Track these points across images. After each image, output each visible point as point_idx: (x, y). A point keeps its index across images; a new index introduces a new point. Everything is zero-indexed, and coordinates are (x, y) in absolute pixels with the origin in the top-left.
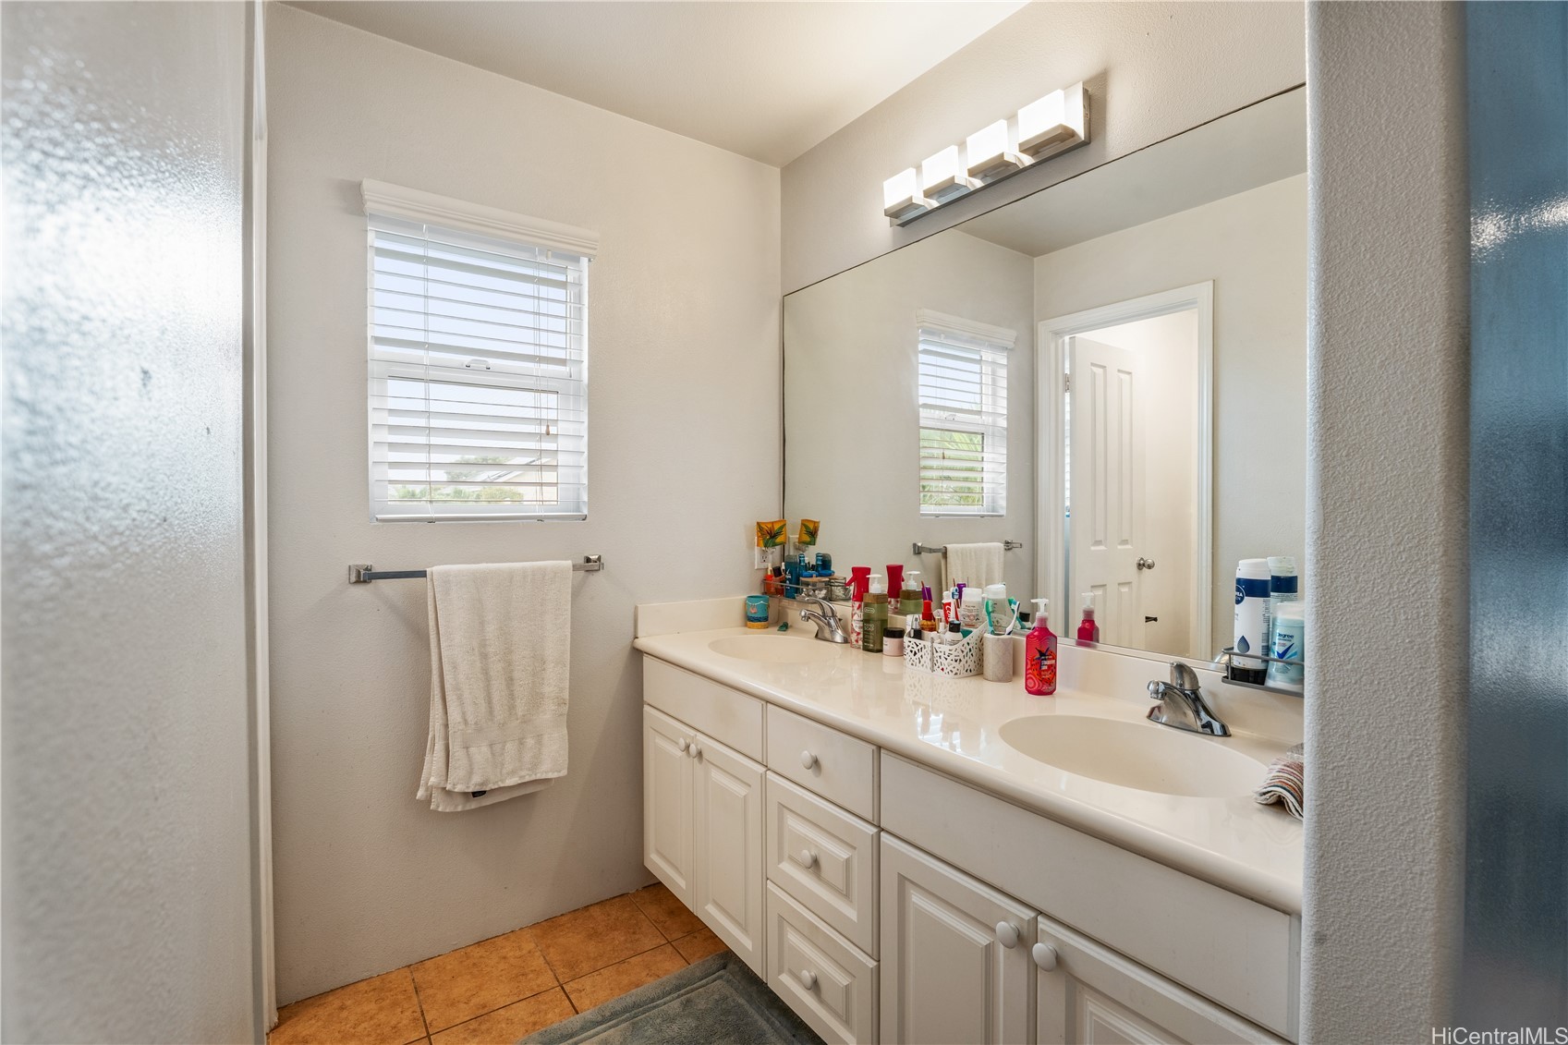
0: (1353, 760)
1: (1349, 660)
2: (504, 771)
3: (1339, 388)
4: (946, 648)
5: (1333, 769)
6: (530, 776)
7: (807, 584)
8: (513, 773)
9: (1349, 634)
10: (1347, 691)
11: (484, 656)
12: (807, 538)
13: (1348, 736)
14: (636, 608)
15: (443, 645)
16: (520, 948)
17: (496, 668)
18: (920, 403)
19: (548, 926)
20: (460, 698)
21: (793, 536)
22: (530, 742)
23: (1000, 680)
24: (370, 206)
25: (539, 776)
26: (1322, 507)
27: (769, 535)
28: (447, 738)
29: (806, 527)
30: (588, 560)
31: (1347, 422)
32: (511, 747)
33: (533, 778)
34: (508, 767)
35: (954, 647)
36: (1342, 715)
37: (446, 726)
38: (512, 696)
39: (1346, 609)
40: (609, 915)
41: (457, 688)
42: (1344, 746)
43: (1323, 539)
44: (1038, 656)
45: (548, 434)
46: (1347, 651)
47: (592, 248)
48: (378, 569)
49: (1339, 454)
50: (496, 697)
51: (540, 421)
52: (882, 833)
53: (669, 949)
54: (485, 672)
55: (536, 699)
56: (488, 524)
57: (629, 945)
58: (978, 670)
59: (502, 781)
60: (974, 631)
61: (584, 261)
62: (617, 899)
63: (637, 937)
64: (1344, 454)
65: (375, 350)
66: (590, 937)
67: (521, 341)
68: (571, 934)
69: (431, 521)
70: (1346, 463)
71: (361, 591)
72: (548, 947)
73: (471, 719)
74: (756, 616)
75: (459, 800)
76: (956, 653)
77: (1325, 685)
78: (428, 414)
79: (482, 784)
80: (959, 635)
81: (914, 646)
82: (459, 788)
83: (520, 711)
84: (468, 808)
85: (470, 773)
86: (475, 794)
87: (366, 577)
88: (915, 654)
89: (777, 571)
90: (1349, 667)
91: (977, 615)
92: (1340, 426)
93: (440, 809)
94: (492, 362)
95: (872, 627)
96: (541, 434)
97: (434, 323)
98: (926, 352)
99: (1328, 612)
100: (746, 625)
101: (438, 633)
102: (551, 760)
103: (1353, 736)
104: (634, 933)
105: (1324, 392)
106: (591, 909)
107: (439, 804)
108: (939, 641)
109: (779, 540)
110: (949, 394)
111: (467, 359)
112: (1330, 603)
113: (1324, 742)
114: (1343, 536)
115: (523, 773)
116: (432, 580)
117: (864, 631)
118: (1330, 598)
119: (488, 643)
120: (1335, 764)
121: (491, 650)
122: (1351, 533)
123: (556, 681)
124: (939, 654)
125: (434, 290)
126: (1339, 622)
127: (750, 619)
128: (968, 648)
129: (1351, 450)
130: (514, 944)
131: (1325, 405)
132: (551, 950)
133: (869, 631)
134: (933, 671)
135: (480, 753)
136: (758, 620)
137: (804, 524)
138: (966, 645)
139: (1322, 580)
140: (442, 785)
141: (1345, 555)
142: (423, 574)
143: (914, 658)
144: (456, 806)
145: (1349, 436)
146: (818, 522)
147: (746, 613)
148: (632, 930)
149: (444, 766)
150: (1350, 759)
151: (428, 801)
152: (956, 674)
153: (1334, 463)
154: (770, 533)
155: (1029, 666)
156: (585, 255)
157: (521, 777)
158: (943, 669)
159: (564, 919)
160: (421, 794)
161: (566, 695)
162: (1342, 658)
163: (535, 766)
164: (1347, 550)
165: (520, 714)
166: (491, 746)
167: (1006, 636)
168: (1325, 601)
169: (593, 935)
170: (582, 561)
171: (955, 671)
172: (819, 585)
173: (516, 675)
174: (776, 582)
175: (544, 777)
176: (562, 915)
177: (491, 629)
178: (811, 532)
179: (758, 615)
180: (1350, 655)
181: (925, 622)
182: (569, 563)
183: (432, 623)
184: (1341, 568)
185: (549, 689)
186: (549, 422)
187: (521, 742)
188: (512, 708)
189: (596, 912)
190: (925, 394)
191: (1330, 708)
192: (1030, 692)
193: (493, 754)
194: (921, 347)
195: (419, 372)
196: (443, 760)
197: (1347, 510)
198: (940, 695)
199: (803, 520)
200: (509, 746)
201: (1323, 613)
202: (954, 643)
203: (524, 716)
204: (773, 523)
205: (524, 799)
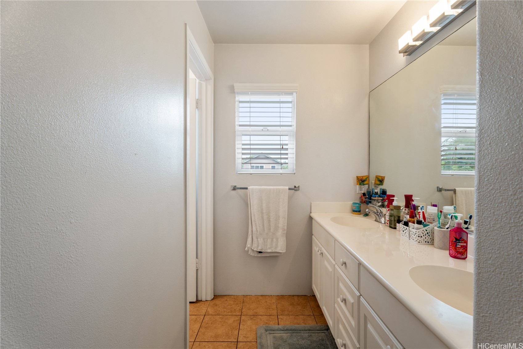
0: (491, 315)
1: (490, 258)
2: (267, 247)
3: (486, 107)
4: (414, 230)
5: (482, 317)
6: (275, 250)
7: (375, 200)
8: (270, 248)
9: (490, 243)
10: (489, 275)
11: (262, 213)
12: (378, 183)
13: (490, 300)
14: (311, 203)
15: (252, 209)
16: (271, 301)
17: (265, 217)
18: (442, 127)
19: (281, 297)
20: (256, 224)
21: (372, 181)
22: (275, 240)
23: (441, 249)
24: (236, 91)
25: (277, 251)
26: (478, 172)
27: (361, 181)
28: (252, 235)
29: (378, 178)
30: (295, 187)
31: (490, 125)
32: (269, 241)
33: (275, 251)
34: (268, 246)
35: (417, 231)
36: (487, 288)
37: (252, 231)
38: (270, 226)
39: (489, 229)
40: (299, 300)
41: (255, 221)
42: (488, 306)
43: (479, 190)
44: (455, 240)
45: (283, 148)
46: (489, 253)
47: (296, 89)
48: (238, 186)
49: (486, 143)
50: (265, 225)
51: (280, 144)
52: (361, 296)
53: (313, 317)
54: (262, 217)
55: (277, 227)
56: (266, 175)
57: (301, 311)
58: (431, 242)
59: (267, 250)
60: (431, 225)
61: (295, 94)
62: (303, 296)
63: (304, 310)
64: (488, 143)
65: (237, 128)
66: (291, 305)
67: (276, 121)
68: (286, 302)
69: (251, 174)
70: (489, 148)
71: (234, 192)
72: (279, 303)
73: (258, 230)
74: (355, 210)
75: (256, 253)
76: (419, 233)
77: (479, 270)
78: (250, 144)
79: (261, 250)
80: (422, 226)
81: (403, 228)
82: (255, 249)
83: (272, 230)
84: (258, 256)
85: (258, 246)
86: (260, 252)
87: (235, 188)
88: (403, 231)
89: (364, 194)
90: (490, 262)
91: (434, 218)
92: (487, 128)
93: (251, 254)
94: (269, 128)
95: (393, 219)
96: (281, 148)
97: (252, 119)
98: (445, 104)
99: (481, 230)
100: (352, 213)
101: (250, 205)
102: (280, 246)
103: (492, 301)
104: (304, 308)
105: (480, 110)
106: (295, 296)
107: (250, 253)
108: (413, 227)
109: (366, 183)
110: (459, 121)
111: (262, 128)
112: (482, 225)
113: (479, 301)
114: (488, 189)
115: (273, 249)
116: (249, 190)
117: (390, 220)
118: (482, 222)
119: (263, 209)
120: (484, 314)
121: (264, 211)
122: (491, 187)
123: (283, 223)
124: (412, 233)
125: (252, 110)
126: (486, 236)
127: (354, 211)
128: (426, 232)
129: (492, 141)
130: (270, 299)
131: (480, 117)
132: (279, 304)
133: (391, 220)
134: (409, 239)
135: (261, 241)
136: (356, 211)
137: (377, 177)
138: (425, 230)
139: (478, 212)
140: (251, 248)
141: (489, 199)
142: (247, 188)
143: (403, 233)
144: (255, 254)
145: (491, 133)
146: (384, 177)
147: (352, 208)
148: (304, 307)
149: (252, 242)
150: (490, 313)
151: (248, 251)
152: (419, 242)
153: (484, 148)
154: (361, 180)
155: (451, 244)
156: (294, 92)
157: (272, 250)
158: (413, 239)
159: (286, 297)
160: (246, 249)
161: (286, 228)
162: (487, 256)
163: (276, 248)
164: (490, 197)
165: (272, 231)
166: (264, 239)
167: (445, 229)
168: (480, 224)
169: (292, 304)
170: (293, 187)
171: (418, 241)
172: (379, 201)
173: (271, 220)
174: (363, 198)
175: (278, 251)
176: (286, 295)
177: (264, 206)
178: (381, 181)
179: (356, 210)
180: (491, 255)
181: (410, 219)
182: (287, 188)
183: (249, 202)
184: (487, 206)
185: (280, 225)
186: (283, 145)
187: (272, 240)
188: (270, 229)
189: (296, 298)
190: (444, 122)
191: (482, 283)
192: (451, 256)
193: (264, 242)
194: (443, 102)
195: (248, 133)
196: (251, 241)
197: (490, 174)
198: (412, 250)
199: (376, 176)
200: (269, 240)
201: (478, 230)
202: (418, 229)
203: (273, 232)
204: (363, 176)
205: (274, 257)
